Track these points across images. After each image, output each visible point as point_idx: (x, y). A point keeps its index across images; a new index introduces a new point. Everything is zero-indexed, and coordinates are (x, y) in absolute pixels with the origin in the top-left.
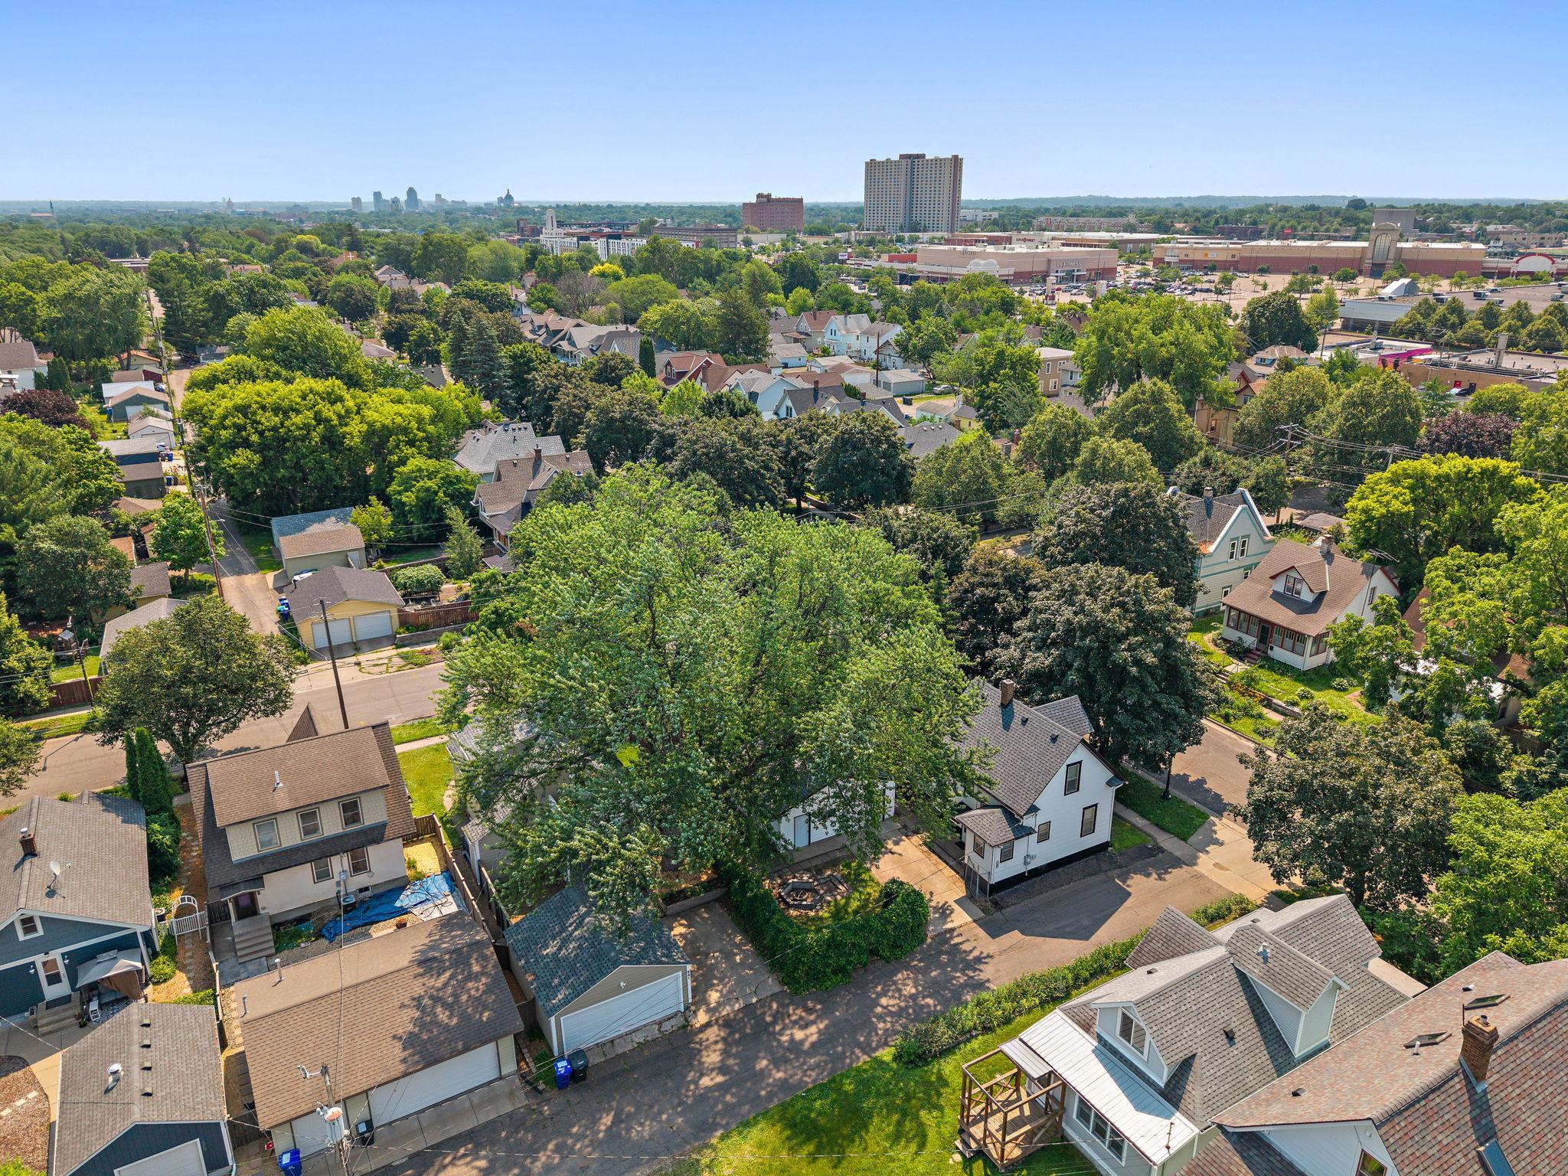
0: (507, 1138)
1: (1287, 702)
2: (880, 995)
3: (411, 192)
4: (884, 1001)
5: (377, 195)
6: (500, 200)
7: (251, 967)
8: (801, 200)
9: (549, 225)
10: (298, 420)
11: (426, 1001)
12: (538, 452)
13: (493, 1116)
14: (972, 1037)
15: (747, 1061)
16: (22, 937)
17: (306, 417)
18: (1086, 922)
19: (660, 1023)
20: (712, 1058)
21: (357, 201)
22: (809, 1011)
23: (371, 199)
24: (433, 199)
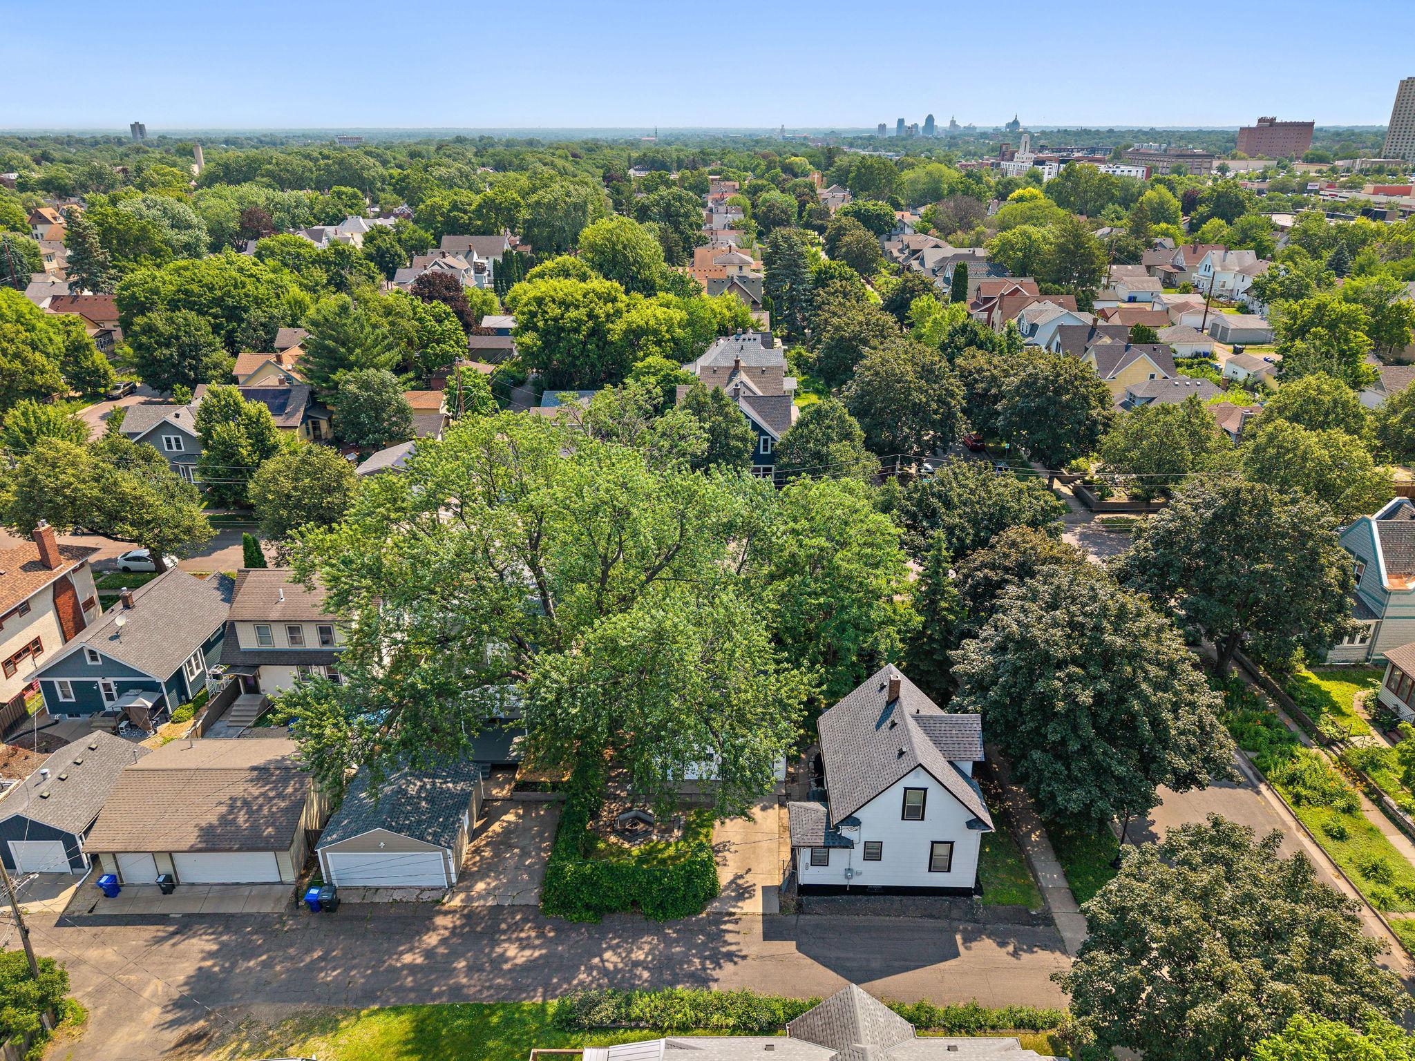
0: (249, 933)
1: (1401, 807)
2: (610, 947)
3: (930, 119)
4: (608, 955)
5: (901, 122)
6: (1008, 125)
7: (231, 731)
8: (1312, 124)
9: (1022, 149)
10: (573, 314)
11: (239, 804)
12: (737, 362)
13: (254, 910)
14: (637, 1027)
15: (455, 954)
16: (89, 662)
17: (581, 313)
18: (876, 965)
19: (423, 890)
20: (432, 940)
21: (882, 127)
22: (541, 935)
23: (895, 126)
24: (948, 125)
